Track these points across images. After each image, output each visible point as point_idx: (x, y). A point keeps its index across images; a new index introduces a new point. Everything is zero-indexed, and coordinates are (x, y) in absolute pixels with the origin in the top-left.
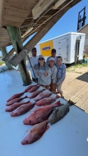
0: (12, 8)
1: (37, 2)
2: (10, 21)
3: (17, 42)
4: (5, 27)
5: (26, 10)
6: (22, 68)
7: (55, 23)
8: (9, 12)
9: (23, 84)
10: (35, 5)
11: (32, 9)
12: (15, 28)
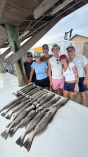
0: (15, 5)
1: (40, 3)
2: (9, 19)
3: (15, 41)
4: (3, 25)
5: (28, 9)
6: (19, 67)
7: (51, 28)
8: (11, 9)
9: (18, 84)
10: (37, 5)
11: (33, 9)
12: (14, 27)
